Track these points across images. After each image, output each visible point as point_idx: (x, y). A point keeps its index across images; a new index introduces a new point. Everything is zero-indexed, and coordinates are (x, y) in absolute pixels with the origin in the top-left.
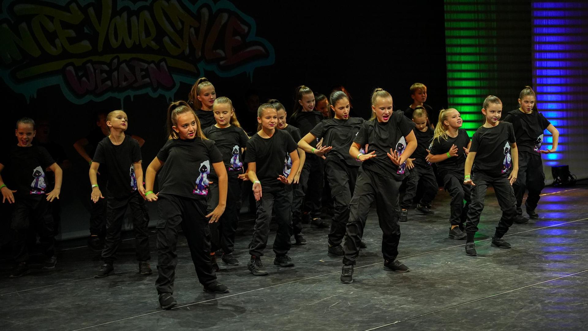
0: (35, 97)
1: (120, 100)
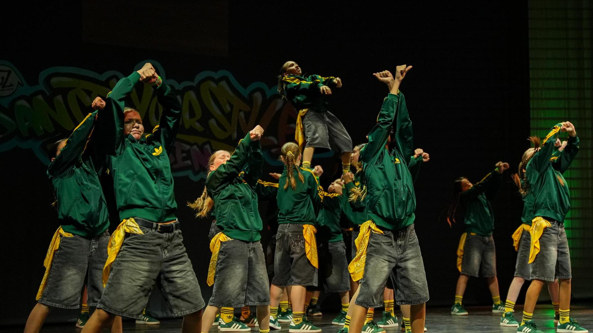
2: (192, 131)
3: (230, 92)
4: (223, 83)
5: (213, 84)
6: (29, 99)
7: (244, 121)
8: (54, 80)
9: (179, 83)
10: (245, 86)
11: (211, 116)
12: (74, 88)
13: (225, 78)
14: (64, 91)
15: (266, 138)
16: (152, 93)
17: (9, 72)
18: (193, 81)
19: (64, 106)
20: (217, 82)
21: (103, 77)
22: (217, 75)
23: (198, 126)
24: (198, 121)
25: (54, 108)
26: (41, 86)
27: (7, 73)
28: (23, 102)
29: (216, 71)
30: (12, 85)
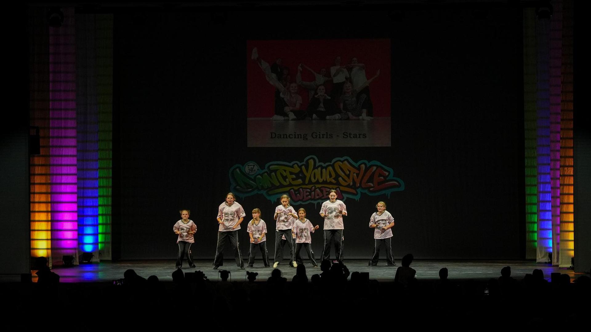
0: (276, 201)
1: (315, 204)
2: (331, 183)
3: (349, 166)
4: (346, 162)
5: (341, 163)
6: (261, 175)
7: (356, 177)
8: (271, 167)
9: (325, 164)
10: (356, 162)
11: (340, 176)
12: (278, 170)
13: (347, 160)
14: (275, 171)
15: (367, 184)
16: (312, 169)
17: (254, 165)
18: (331, 162)
19: (275, 177)
20: (342, 162)
21: (291, 164)
22: (342, 159)
23: (333, 181)
24: (334, 179)
25: (271, 178)
26: (266, 170)
27: (253, 166)
28: (259, 176)
29: (342, 157)
30: (255, 170)
